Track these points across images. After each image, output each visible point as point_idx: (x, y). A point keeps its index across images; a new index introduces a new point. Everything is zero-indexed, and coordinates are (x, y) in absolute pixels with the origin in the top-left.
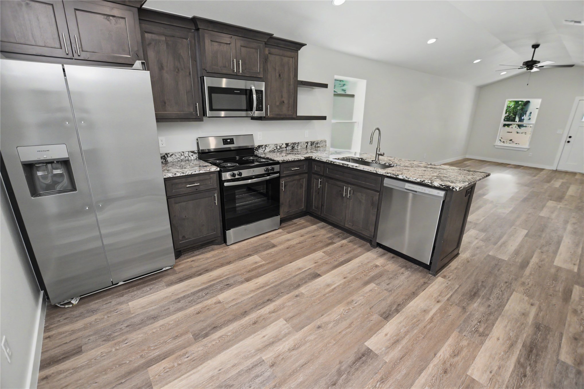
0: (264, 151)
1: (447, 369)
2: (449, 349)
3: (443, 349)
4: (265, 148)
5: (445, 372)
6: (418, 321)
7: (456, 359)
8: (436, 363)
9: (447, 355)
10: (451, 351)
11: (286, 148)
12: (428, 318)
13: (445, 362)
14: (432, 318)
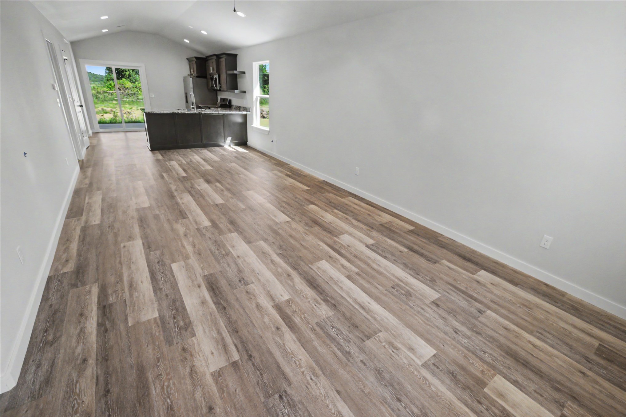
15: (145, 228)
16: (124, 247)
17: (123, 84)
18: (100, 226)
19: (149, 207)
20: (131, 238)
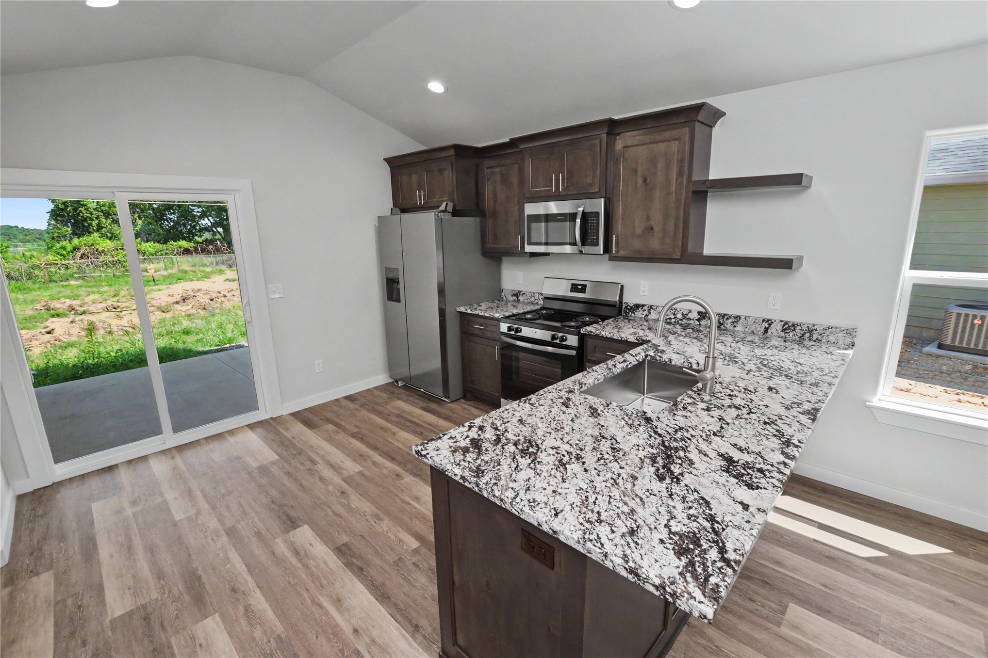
0: (647, 316)
1: (236, 592)
2: (260, 608)
3: (262, 599)
4: (649, 310)
5: (234, 590)
6: (321, 586)
7: (241, 610)
8: (249, 584)
9: (252, 601)
10: (256, 609)
11: (699, 320)
12: (322, 600)
13: (244, 594)
14: (321, 606)
17: (92, 245)
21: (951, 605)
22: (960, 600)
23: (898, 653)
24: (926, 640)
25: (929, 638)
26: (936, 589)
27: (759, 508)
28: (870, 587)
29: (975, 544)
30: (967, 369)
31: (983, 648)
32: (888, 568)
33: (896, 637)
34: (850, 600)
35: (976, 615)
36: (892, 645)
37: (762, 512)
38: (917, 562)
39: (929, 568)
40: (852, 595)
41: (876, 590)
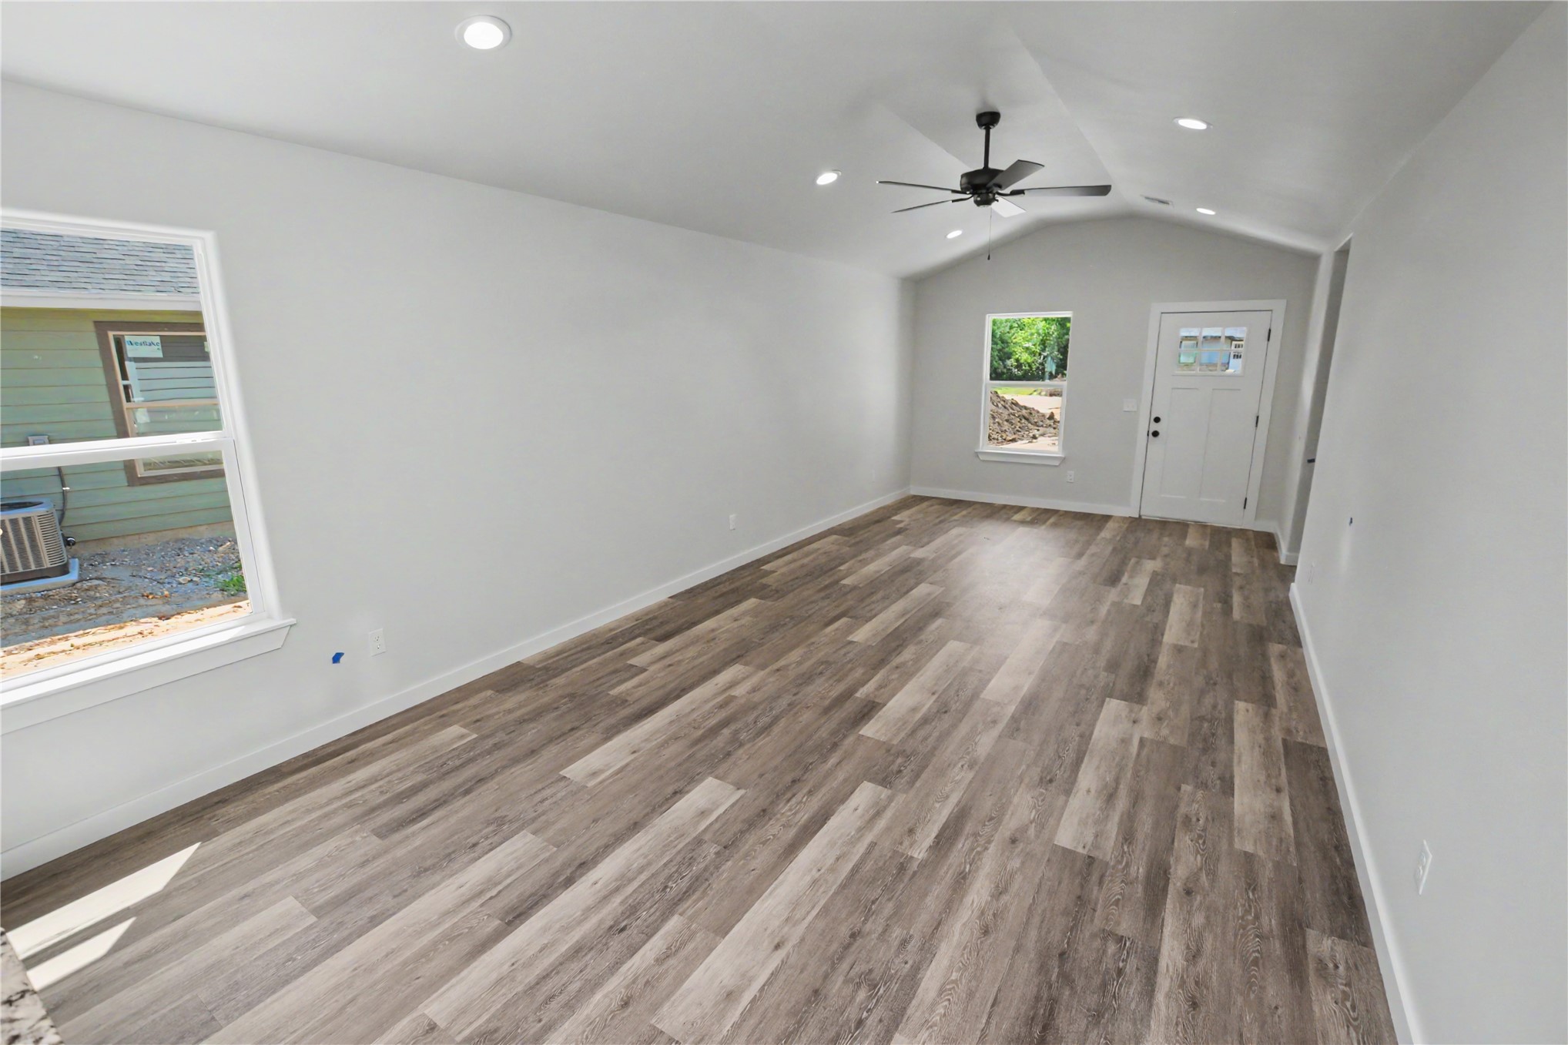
15: (1148, 655)
16: (1193, 642)
18: (1234, 695)
19: (1111, 696)
20: (1179, 650)
21: (247, 901)
22: (250, 886)
23: (249, 1010)
24: (259, 962)
25: (260, 957)
26: (220, 899)
27: (5, 998)
28: (151, 979)
29: (211, 815)
30: (19, 607)
31: (304, 910)
32: (150, 933)
33: (233, 996)
34: (142, 1023)
35: (274, 885)
36: (236, 1010)
37: (22, 997)
38: (176, 889)
39: (194, 884)
40: (139, 1014)
41: (162, 973)
